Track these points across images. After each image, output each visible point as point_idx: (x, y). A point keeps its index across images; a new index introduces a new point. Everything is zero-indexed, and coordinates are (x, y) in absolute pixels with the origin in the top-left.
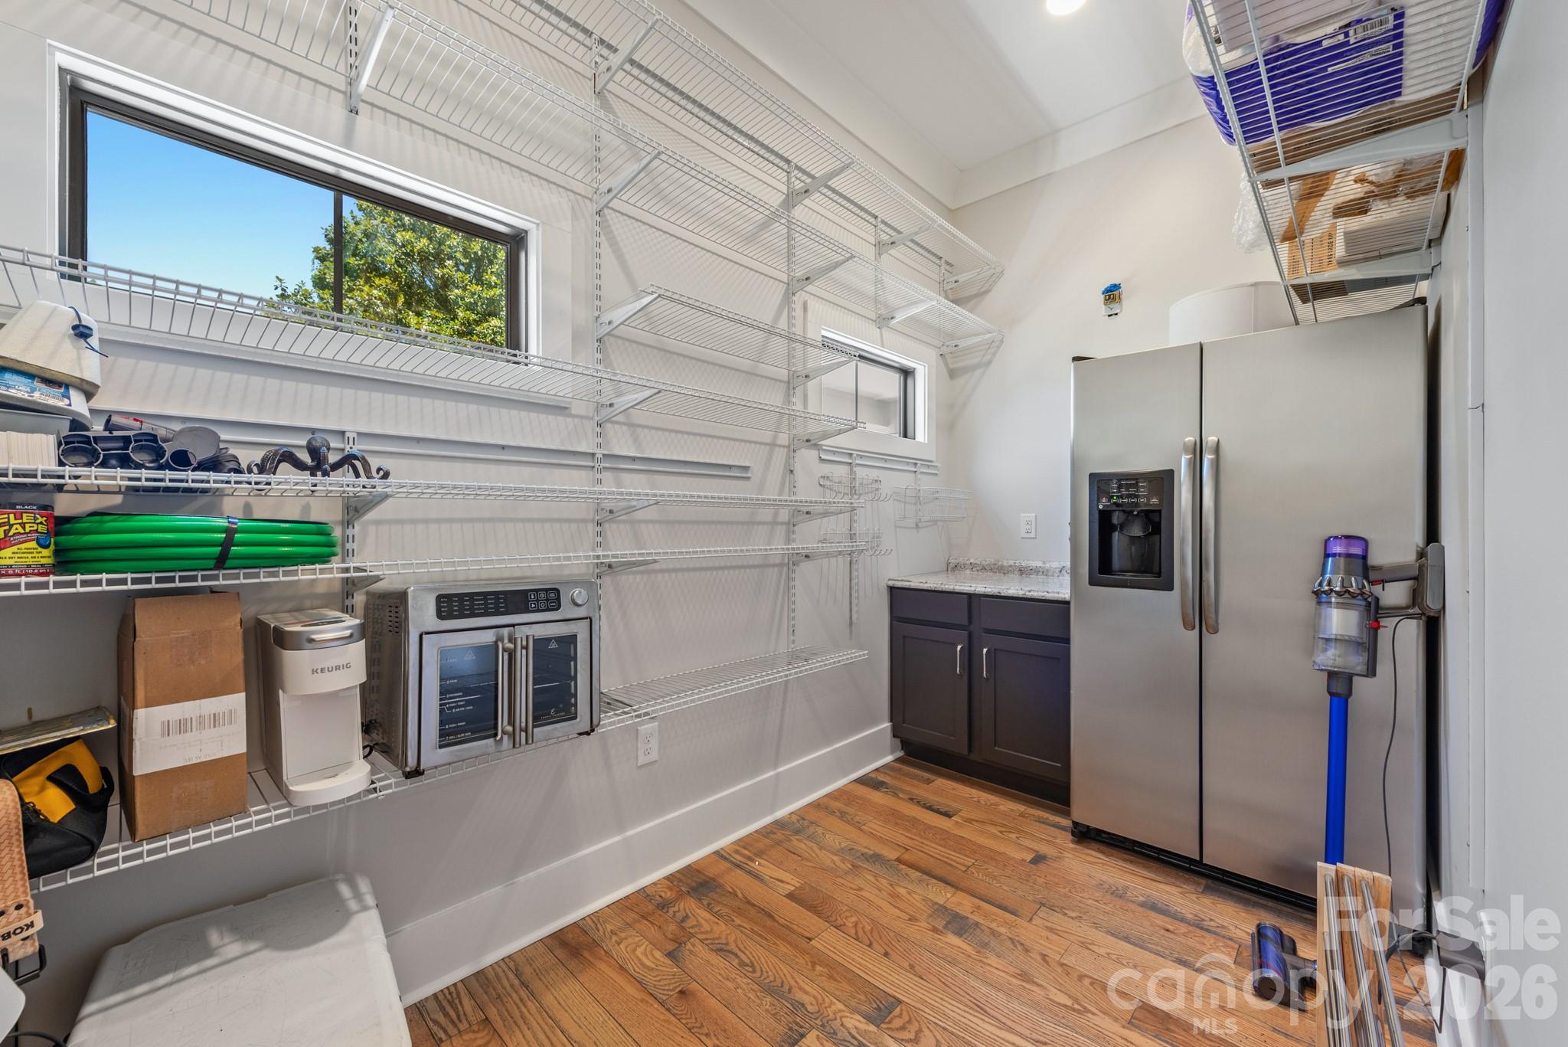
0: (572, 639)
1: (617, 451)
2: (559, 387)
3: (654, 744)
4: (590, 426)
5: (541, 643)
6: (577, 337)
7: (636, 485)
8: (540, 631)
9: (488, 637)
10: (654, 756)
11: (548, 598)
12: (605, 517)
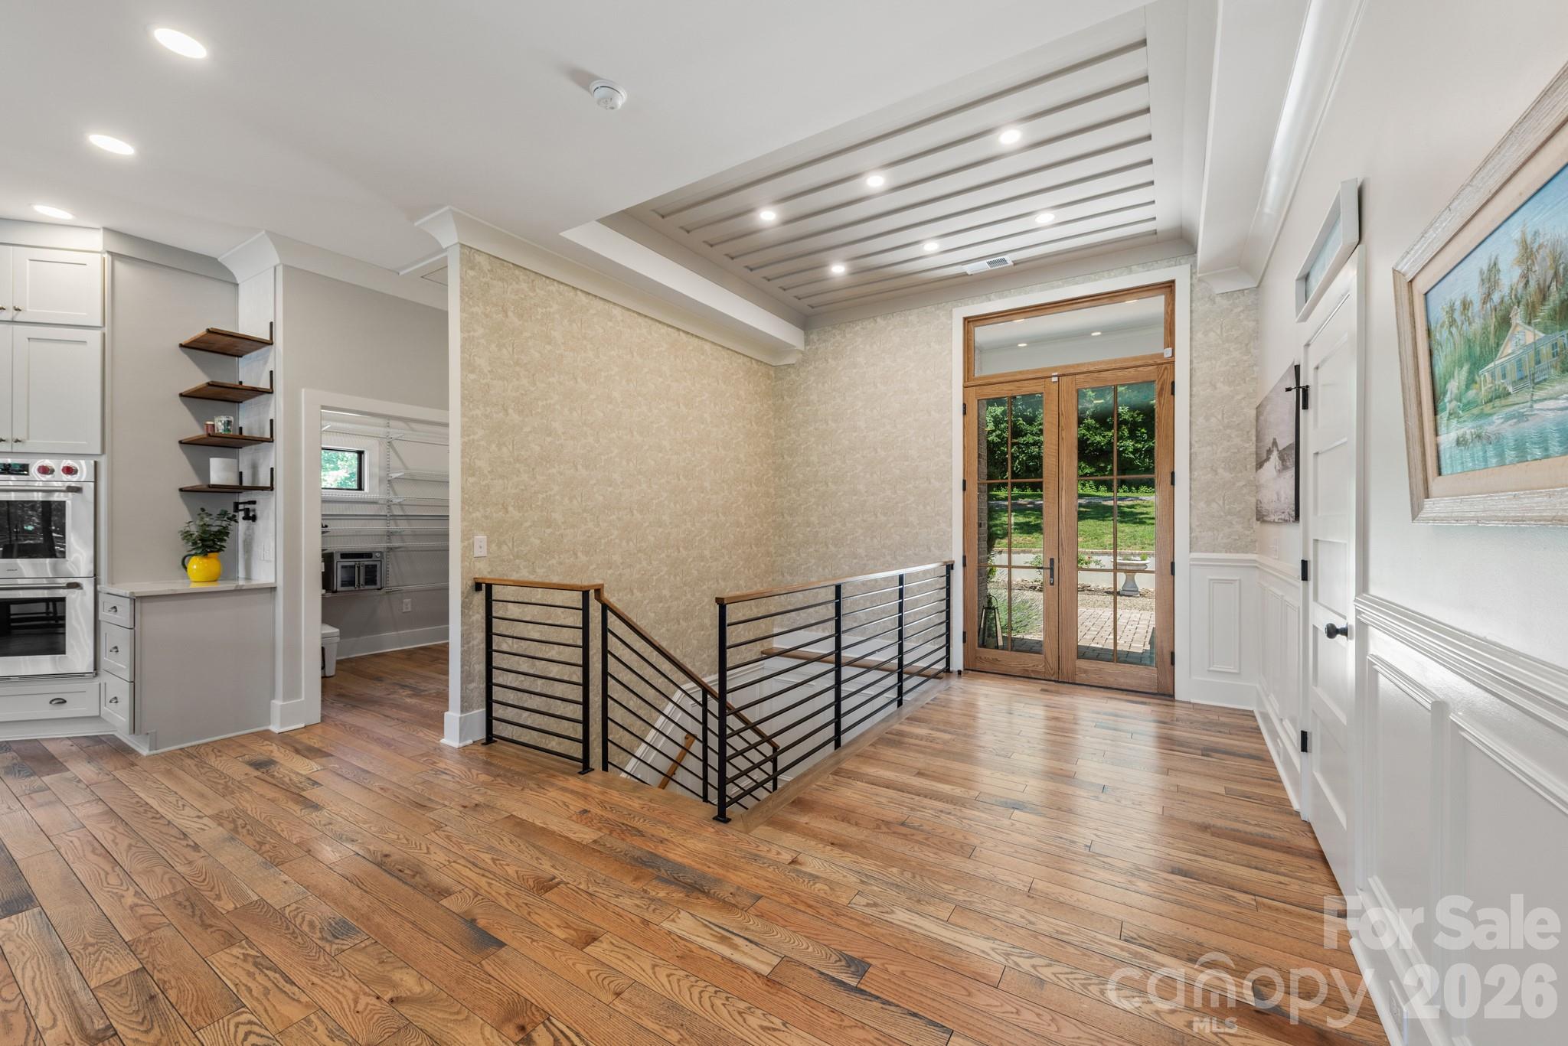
0: (376, 566)
1: (395, 514)
2: (375, 496)
3: (409, 606)
4: (385, 507)
5: (367, 566)
6: (380, 481)
7: (403, 526)
8: (366, 563)
9: (353, 563)
10: (410, 610)
11: (369, 555)
12: (390, 535)
